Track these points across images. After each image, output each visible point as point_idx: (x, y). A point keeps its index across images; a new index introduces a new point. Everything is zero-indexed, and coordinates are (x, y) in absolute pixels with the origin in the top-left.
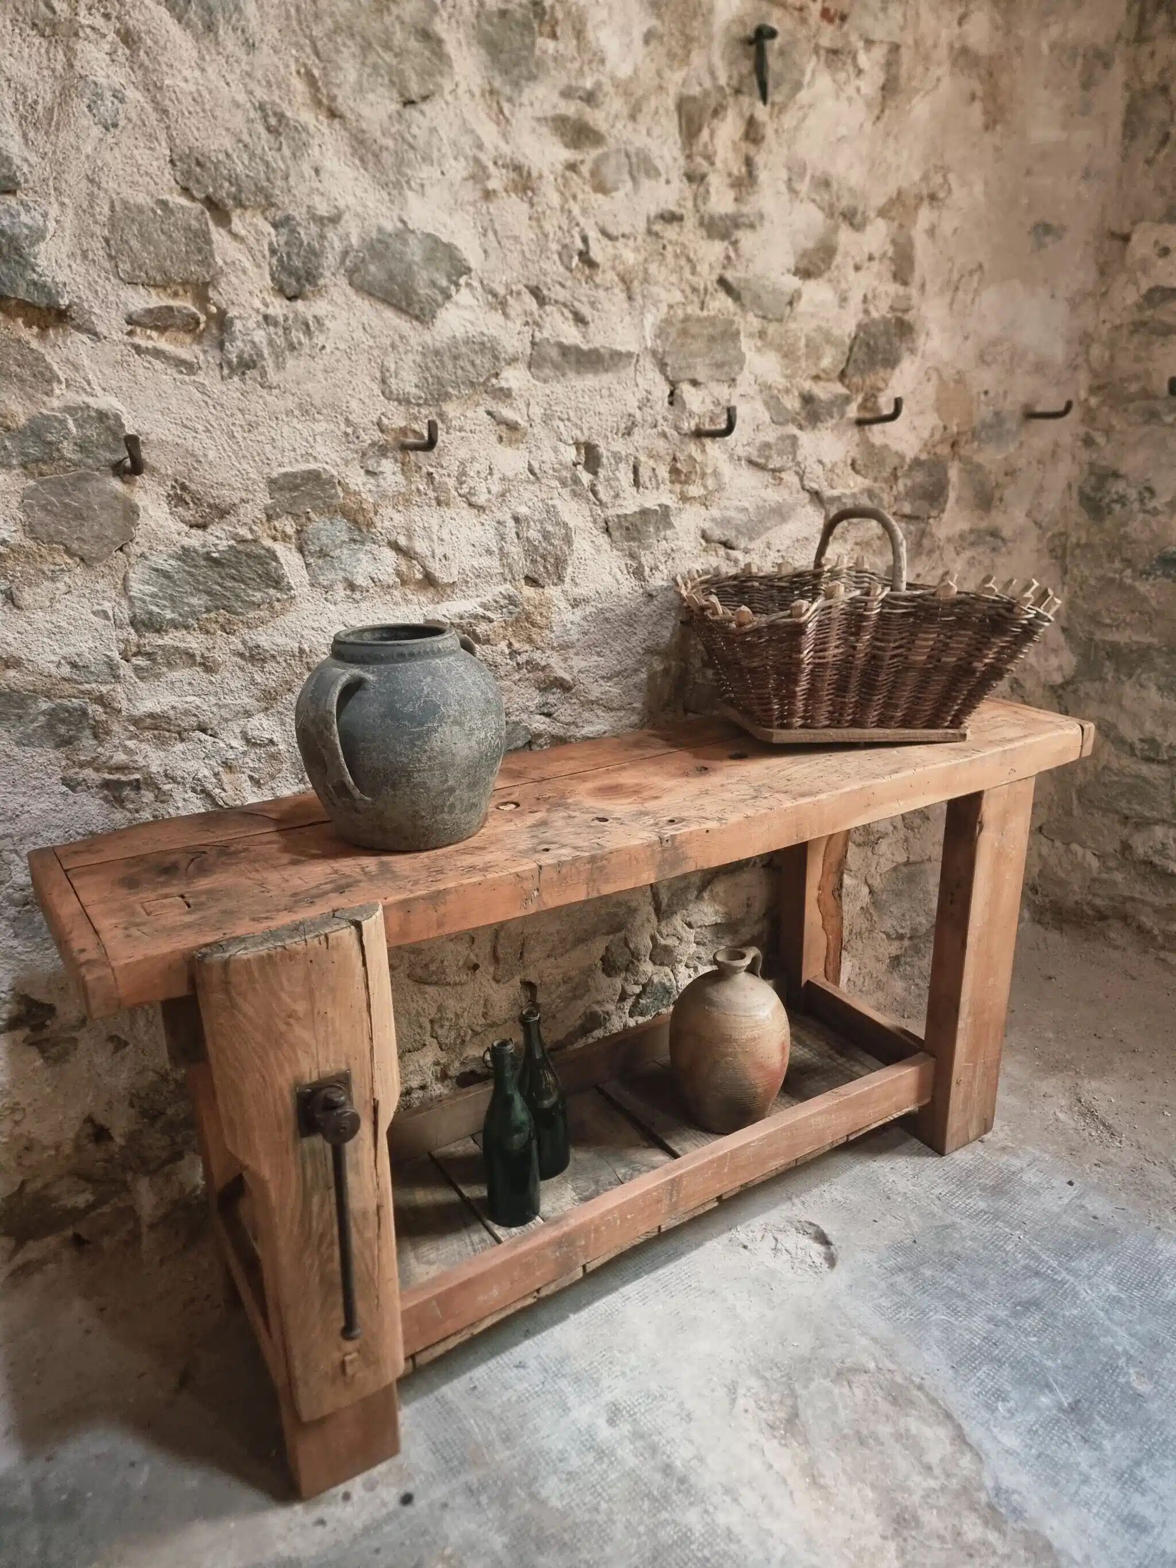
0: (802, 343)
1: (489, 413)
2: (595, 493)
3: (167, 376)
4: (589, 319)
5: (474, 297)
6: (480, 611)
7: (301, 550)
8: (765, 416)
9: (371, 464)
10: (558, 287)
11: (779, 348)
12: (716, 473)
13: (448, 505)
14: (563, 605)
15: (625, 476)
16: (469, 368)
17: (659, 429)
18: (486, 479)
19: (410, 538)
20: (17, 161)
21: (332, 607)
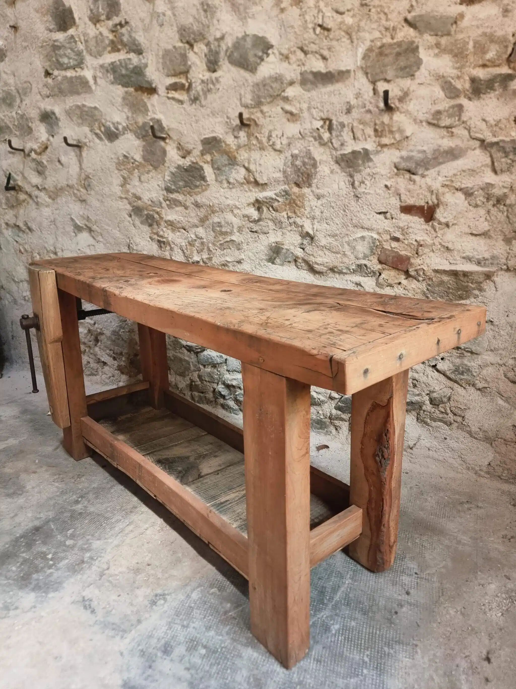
0: (471, 44)
1: (282, 108)
2: (332, 143)
3: (176, 105)
4: (328, 56)
5: (276, 58)
6: (274, 196)
7: (212, 167)
8: (441, 94)
9: (236, 133)
10: (312, 45)
11: (450, 52)
12: (401, 131)
13: (264, 150)
14: (311, 197)
15: (346, 135)
16: (270, 90)
17: (367, 108)
18: (280, 138)
19: (249, 163)
20: (142, 44)
21: (222, 190)
